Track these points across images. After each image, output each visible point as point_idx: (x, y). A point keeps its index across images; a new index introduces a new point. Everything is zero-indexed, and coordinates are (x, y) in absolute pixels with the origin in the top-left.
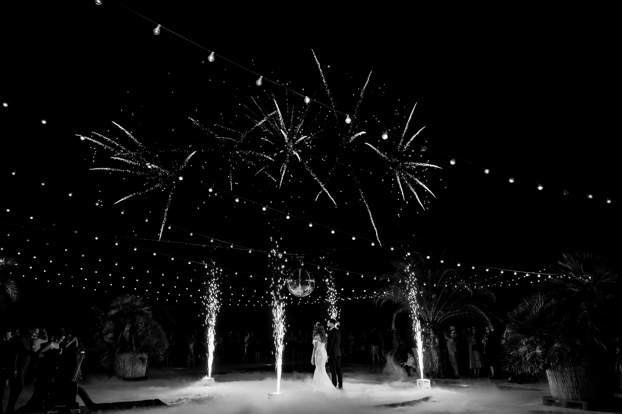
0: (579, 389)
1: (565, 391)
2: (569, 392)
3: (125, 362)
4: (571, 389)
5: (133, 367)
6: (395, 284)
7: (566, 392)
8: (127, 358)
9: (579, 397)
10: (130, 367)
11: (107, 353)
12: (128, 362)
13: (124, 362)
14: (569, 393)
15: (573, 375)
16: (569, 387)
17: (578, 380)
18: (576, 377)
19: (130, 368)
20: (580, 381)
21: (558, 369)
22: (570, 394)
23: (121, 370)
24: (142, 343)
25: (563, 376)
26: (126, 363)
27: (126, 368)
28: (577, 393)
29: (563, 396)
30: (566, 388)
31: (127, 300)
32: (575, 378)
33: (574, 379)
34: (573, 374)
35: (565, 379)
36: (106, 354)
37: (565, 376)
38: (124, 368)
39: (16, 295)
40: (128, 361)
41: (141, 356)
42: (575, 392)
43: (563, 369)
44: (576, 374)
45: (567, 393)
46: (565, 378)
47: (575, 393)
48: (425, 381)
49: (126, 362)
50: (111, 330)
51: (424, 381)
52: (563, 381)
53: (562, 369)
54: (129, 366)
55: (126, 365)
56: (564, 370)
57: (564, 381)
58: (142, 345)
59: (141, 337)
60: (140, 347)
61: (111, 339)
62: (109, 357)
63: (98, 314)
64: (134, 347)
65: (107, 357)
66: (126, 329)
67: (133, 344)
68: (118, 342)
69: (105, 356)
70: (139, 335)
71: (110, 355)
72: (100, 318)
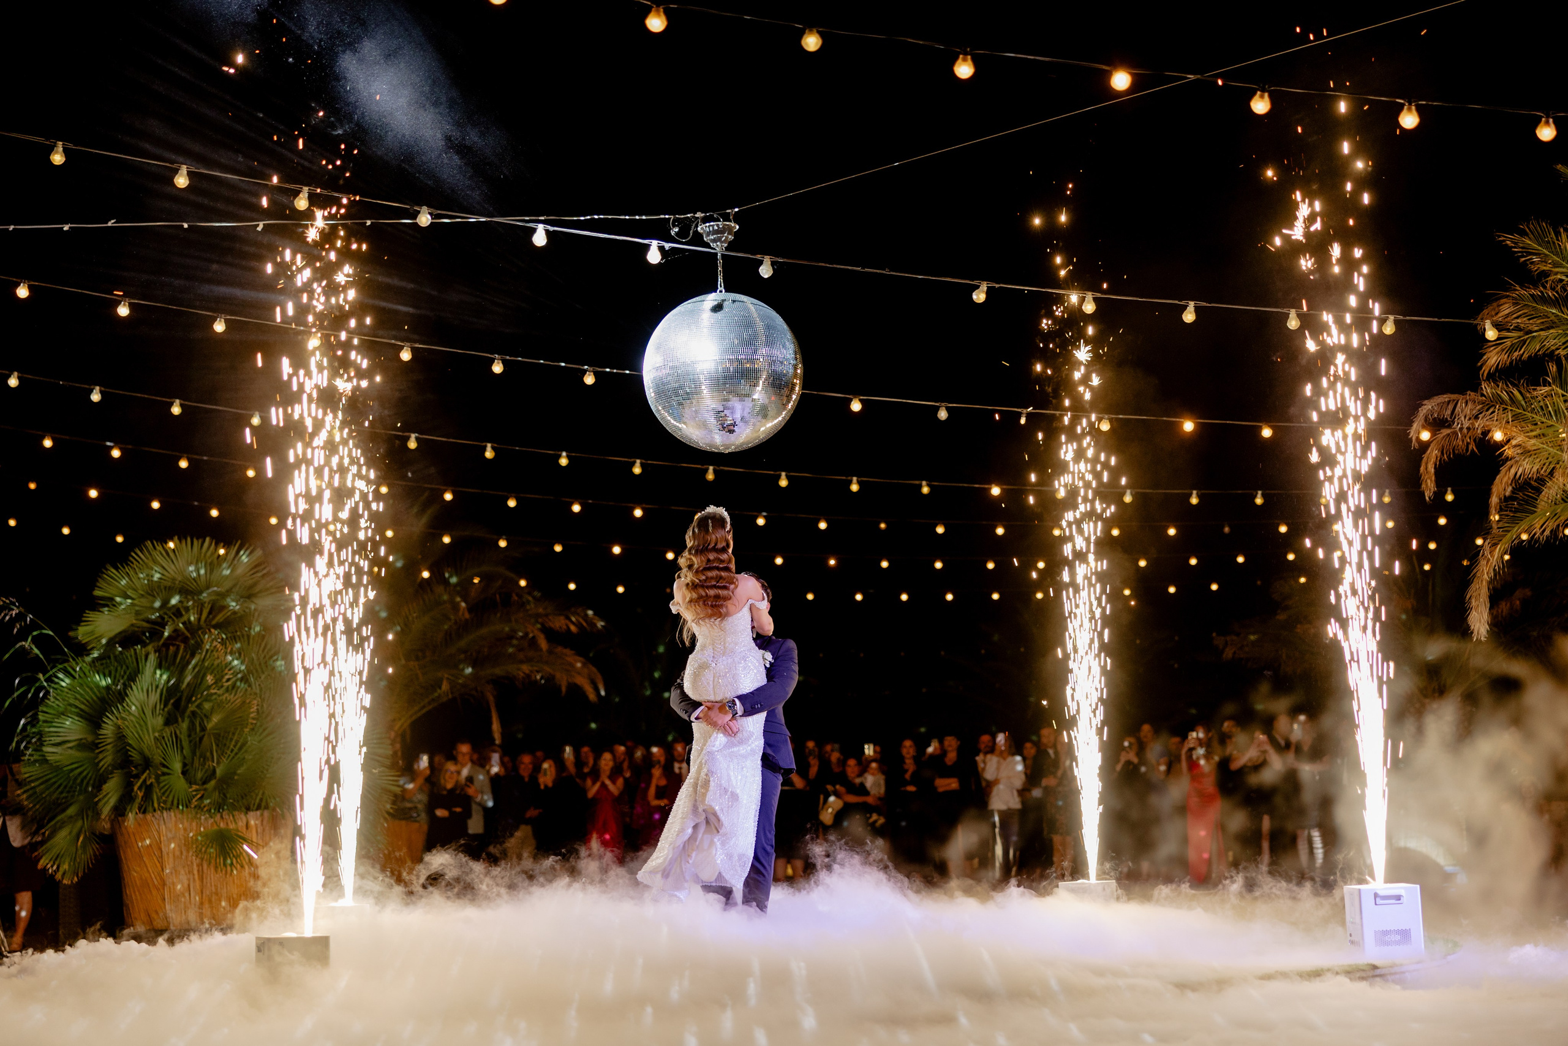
3: (164, 853)
5: (202, 879)
6: (1553, 379)
8: (170, 835)
10: (189, 880)
11: (71, 811)
12: (177, 854)
13: (162, 857)
19: (189, 885)
23: (154, 892)
24: (218, 763)
26: (171, 860)
27: (173, 886)
31: (173, 567)
36: (71, 817)
38: (164, 884)
40: (177, 849)
41: (222, 825)
48: (1381, 893)
49: (171, 857)
50: (83, 707)
51: (1376, 895)
54: (182, 872)
55: (169, 870)
58: (219, 772)
59: (217, 737)
60: (213, 783)
61: (82, 746)
62: (75, 831)
63: (23, 635)
64: (179, 783)
65: (70, 833)
66: (134, 700)
67: (177, 766)
68: (107, 758)
69: (61, 828)
70: (209, 726)
71: (79, 824)
72: (36, 651)
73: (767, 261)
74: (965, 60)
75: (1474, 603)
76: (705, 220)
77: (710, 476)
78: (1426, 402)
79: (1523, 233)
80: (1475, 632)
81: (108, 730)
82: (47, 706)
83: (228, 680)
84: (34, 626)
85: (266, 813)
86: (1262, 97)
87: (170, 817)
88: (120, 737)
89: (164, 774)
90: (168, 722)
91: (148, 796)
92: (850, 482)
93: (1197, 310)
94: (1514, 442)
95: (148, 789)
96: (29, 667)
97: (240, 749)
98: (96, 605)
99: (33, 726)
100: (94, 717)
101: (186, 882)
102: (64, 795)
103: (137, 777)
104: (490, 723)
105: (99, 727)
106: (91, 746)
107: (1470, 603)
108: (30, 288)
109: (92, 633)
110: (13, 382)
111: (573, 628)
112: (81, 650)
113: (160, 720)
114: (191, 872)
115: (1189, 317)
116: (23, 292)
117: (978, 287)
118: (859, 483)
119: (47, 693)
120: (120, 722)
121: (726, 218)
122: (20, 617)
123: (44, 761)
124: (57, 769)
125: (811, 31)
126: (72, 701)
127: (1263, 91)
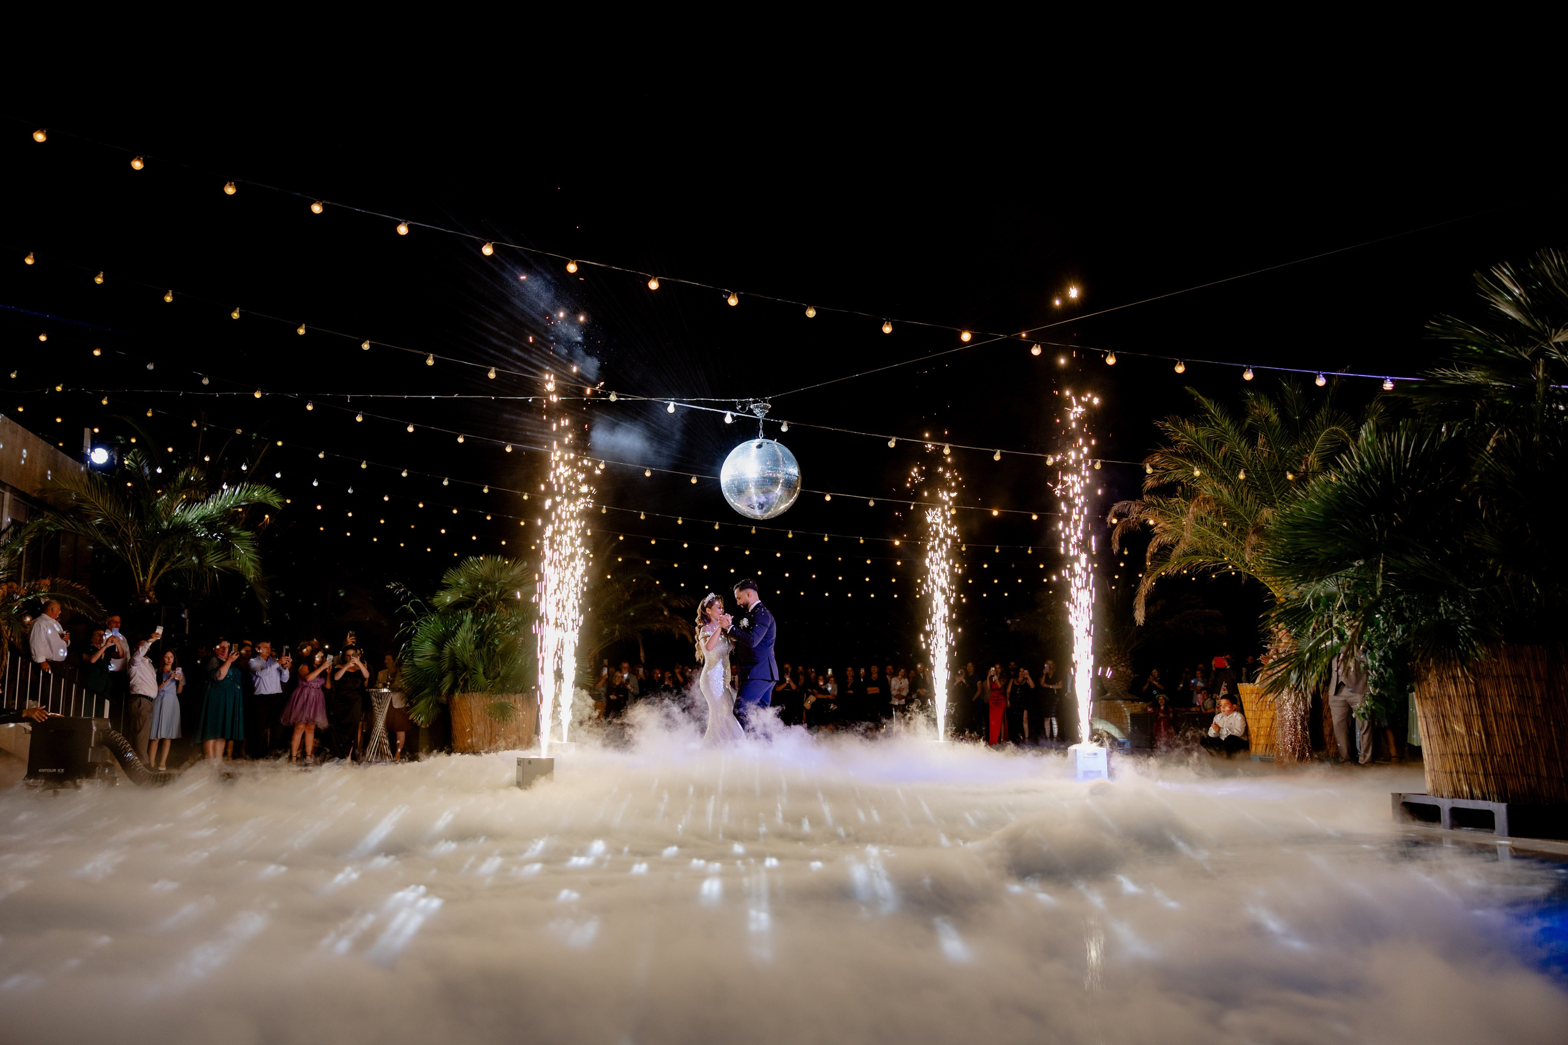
0: (1492, 759)
1: (1448, 770)
2: (1461, 770)
3: (473, 713)
4: (1467, 761)
5: (491, 727)
6: (1179, 494)
7: (1451, 773)
8: (476, 705)
9: (1490, 789)
10: (485, 728)
11: (426, 691)
12: (480, 714)
13: (471, 715)
14: (1462, 776)
15: (1474, 710)
16: (1461, 755)
17: (1492, 726)
18: (1483, 716)
19: (485, 730)
20: (1498, 730)
21: (1429, 694)
22: (1463, 779)
23: (467, 731)
24: (502, 668)
25: (1443, 716)
26: (476, 717)
27: (477, 729)
28: (1486, 775)
29: (1444, 787)
30: (1451, 757)
31: (481, 569)
32: (1480, 723)
33: (1477, 724)
34: (1473, 706)
35: (1448, 726)
36: (427, 694)
37: (1449, 717)
38: (472, 728)
39: (252, 563)
40: (479, 711)
41: (502, 700)
42: (1480, 773)
43: (1444, 691)
44: (1481, 705)
45: (1455, 774)
46: (1450, 721)
47: (1477, 774)
48: (1088, 751)
49: (476, 715)
50: (434, 638)
51: (1085, 753)
52: (1443, 735)
53: (1440, 688)
54: (482, 722)
55: (475, 721)
56: (1445, 695)
57: (1447, 734)
58: (501, 673)
59: (501, 655)
60: (498, 679)
61: (433, 658)
62: (428, 701)
63: (406, 601)
64: (482, 679)
65: (426, 702)
66: (460, 636)
67: (481, 670)
68: (446, 665)
69: (422, 699)
70: (497, 650)
71: (431, 697)
72: (412, 610)
73: (785, 423)
74: (888, 324)
75: (1137, 607)
76: (754, 402)
77: (753, 531)
78: (1115, 504)
79: (1166, 421)
80: (1138, 621)
81: (447, 650)
82: (416, 637)
83: (508, 627)
84: (411, 597)
85: (525, 695)
86: (1037, 347)
87: (477, 695)
88: (453, 654)
89: (474, 674)
90: (476, 648)
91: (465, 685)
92: (824, 536)
93: (1001, 454)
94: (1159, 526)
95: (466, 681)
96: (408, 618)
97: (513, 662)
98: (445, 588)
99: (409, 647)
100: (439, 644)
101: (483, 729)
102: (423, 682)
103: (461, 675)
104: (640, 652)
105: (442, 649)
106: (437, 658)
107: (1135, 606)
108: (414, 427)
109: (440, 601)
110: (404, 474)
111: (682, 606)
112: (433, 609)
113: (473, 647)
114: (486, 723)
115: (997, 457)
116: (410, 429)
117: (891, 439)
118: (828, 537)
119: (417, 631)
120: (452, 647)
121: (765, 401)
122: (405, 592)
123: (414, 665)
124: (420, 669)
125: (811, 307)
126: (429, 636)
127: (1038, 344)
